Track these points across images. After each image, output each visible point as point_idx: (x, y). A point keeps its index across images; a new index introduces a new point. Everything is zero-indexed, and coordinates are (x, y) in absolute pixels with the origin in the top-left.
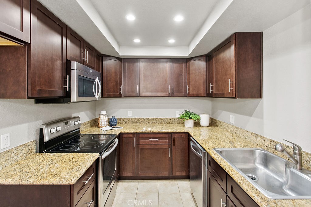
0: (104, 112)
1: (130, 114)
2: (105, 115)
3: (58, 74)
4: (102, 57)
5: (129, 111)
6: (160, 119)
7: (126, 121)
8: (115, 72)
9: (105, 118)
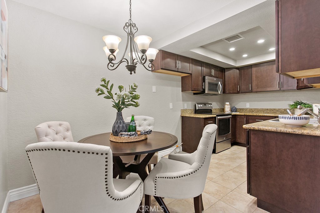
0: (228, 103)
1: (248, 105)
2: (228, 105)
3: (200, 82)
4: (225, 69)
5: (247, 104)
6: (274, 109)
7: (245, 110)
8: (234, 78)
9: (228, 107)
